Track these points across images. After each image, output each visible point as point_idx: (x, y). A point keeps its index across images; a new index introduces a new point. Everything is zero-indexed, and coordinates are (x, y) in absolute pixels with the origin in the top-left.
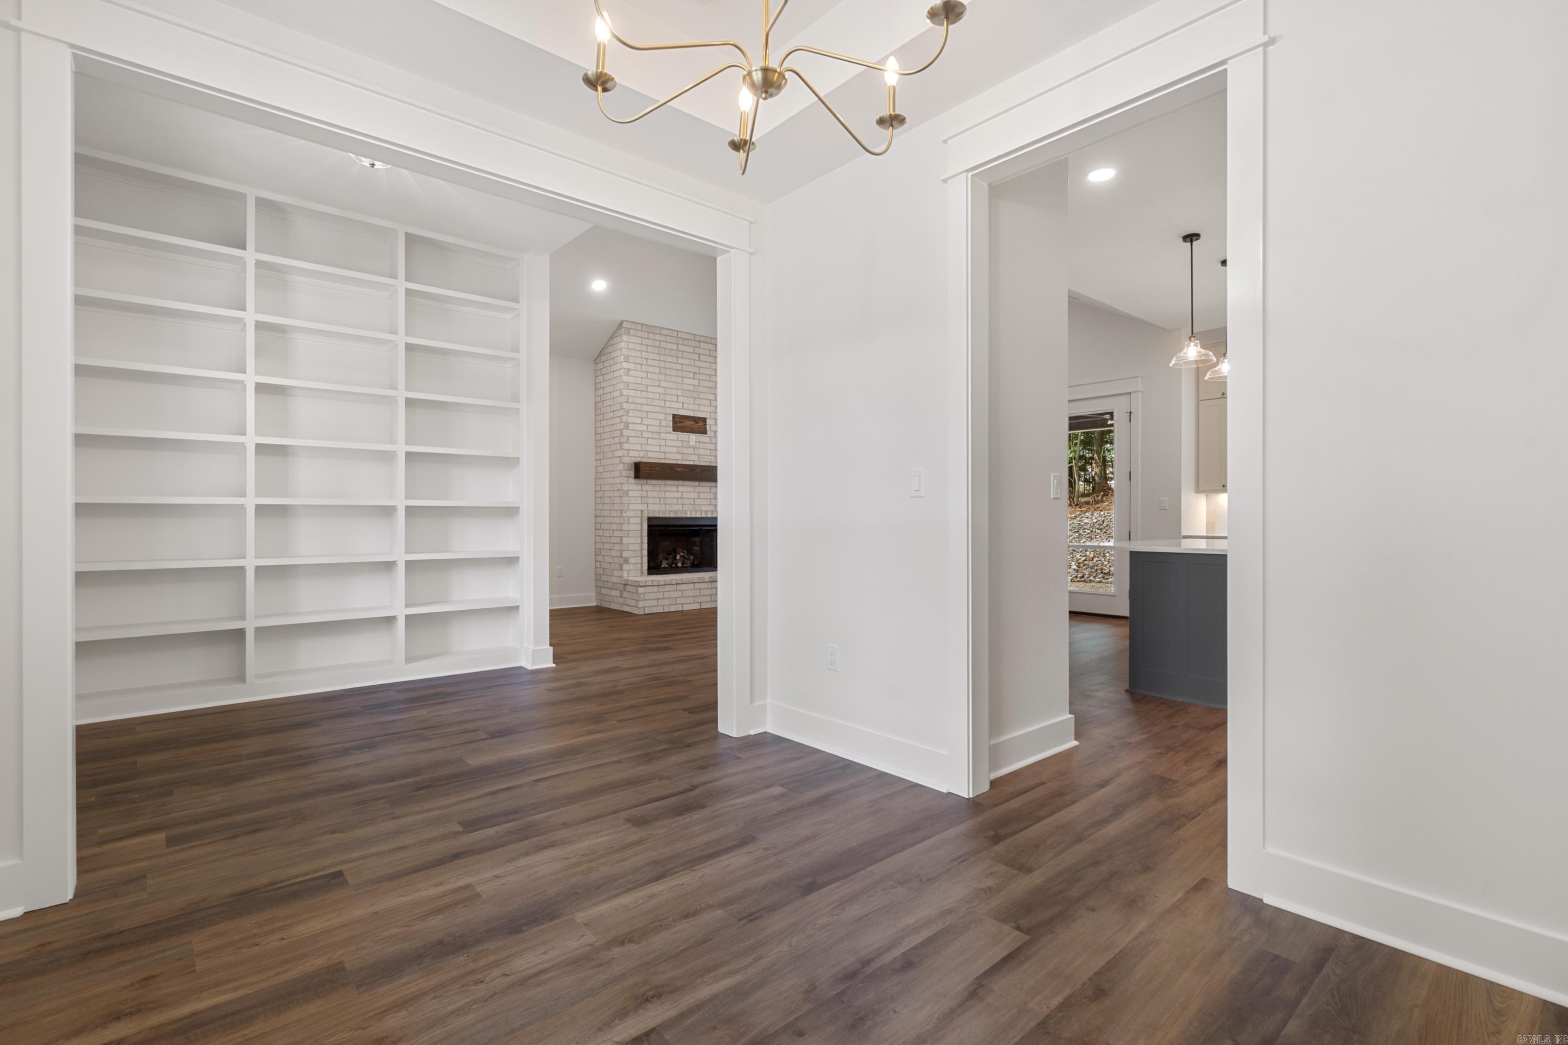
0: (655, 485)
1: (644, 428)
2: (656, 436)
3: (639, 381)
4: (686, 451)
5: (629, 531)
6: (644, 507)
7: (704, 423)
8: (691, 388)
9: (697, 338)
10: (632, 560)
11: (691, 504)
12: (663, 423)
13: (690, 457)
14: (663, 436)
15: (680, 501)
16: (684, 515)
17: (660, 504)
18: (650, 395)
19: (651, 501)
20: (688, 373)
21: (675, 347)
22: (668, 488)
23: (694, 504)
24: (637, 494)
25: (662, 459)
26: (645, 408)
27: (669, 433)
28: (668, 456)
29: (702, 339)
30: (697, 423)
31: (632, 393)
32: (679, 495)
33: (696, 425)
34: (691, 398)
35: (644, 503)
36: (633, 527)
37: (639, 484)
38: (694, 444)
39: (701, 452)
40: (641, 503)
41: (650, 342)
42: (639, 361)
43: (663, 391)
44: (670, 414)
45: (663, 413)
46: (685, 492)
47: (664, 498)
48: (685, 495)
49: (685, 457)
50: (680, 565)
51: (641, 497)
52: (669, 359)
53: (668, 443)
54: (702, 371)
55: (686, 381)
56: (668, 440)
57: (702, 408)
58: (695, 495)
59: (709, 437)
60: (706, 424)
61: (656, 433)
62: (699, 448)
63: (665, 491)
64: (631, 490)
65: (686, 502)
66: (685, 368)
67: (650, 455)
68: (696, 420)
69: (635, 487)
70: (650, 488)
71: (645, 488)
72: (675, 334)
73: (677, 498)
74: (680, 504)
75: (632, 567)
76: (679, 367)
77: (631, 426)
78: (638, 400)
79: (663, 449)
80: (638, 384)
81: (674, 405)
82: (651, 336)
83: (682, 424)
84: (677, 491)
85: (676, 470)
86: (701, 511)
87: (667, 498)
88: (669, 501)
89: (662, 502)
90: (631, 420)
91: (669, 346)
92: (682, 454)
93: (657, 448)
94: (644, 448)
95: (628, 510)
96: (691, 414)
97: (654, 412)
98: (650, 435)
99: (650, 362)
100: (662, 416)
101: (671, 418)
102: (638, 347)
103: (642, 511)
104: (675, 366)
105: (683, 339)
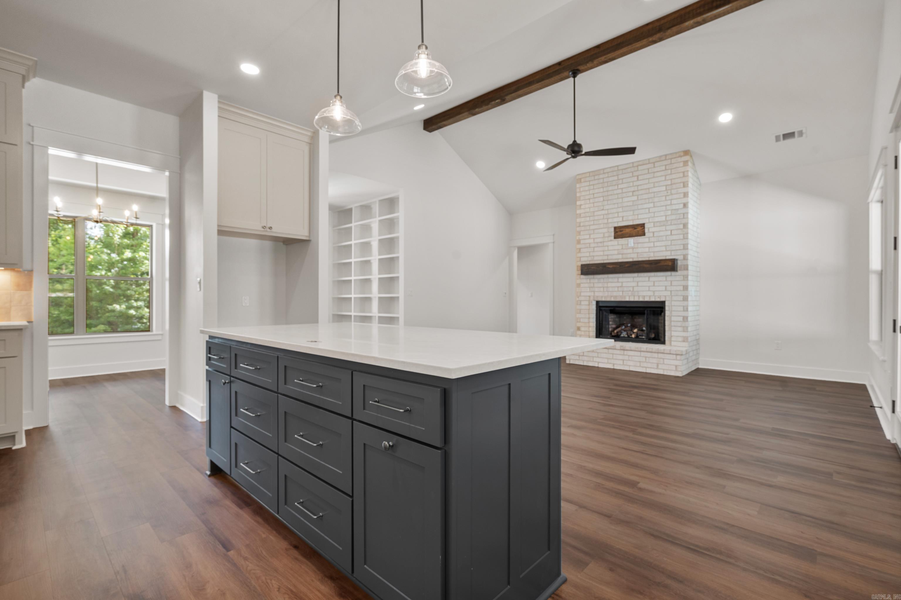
0: (600, 278)
1: (592, 241)
2: (600, 245)
3: (588, 210)
4: (625, 251)
5: (580, 310)
6: (592, 294)
7: (643, 228)
8: (630, 204)
9: (635, 165)
10: (582, 329)
11: (630, 291)
12: (606, 235)
13: (629, 256)
14: (605, 244)
15: (620, 289)
16: (623, 300)
17: (604, 291)
18: (596, 218)
19: (596, 289)
20: (627, 193)
21: (616, 178)
22: (610, 280)
23: (633, 291)
24: (586, 285)
25: (605, 260)
26: (592, 227)
27: (611, 241)
28: (610, 257)
29: (641, 163)
30: (635, 229)
31: (583, 220)
32: (620, 284)
33: (635, 230)
34: (630, 211)
35: (592, 291)
36: (583, 307)
37: (588, 279)
38: (632, 245)
39: (640, 250)
40: (590, 292)
41: (596, 182)
42: (587, 197)
43: (606, 212)
44: (611, 227)
45: (606, 228)
46: (625, 282)
47: (607, 287)
48: (624, 284)
49: (624, 256)
50: (633, 336)
51: (590, 287)
52: (610, 188)
53: (610, 248)
54: (640, 188)
55: (625, 200)
56: (610, 246)
57: (640, 216)
58: (634, 284)
59: (647, 237)
60: (644, 228)
61: (601, 242)
62: (637, 248)
63: (607, 283)
64: (582, 283)
65: (625, 289)
66: (624, 190)
67: (596, 258)
68: (634, 227)
69: (585, 281)
70: (596, 281)
71: (592, 281)
72: (616, 169)
73: (618, 287)
74: (620, 291)
75: (583, 333)
76: (620, 191)
77: (582, 242)
78: (587, 224)
79: (606, 253)
80: (588, 212)
81: (615, 220)
82: (596, 177)
83: (623, 232)
84: (618, 282)
85: (608, 267)
86: (639, 296)
87: (609, 287)
88: (611, 289)
89: (605, 290)
90: (582, 237)
91: (611, 179)
92: (622, 254)
93: (602, 253)
94: (592, 254)
95: (580, 296)
96: (631, 223)
97: (599, 229)
98: (596, 245)
99: (596, 195)
100: (605, 230)
101: (613, 230)
102: (587, 188)
103: (589, 296)
104: (615, 192)
105: (622, 169)
